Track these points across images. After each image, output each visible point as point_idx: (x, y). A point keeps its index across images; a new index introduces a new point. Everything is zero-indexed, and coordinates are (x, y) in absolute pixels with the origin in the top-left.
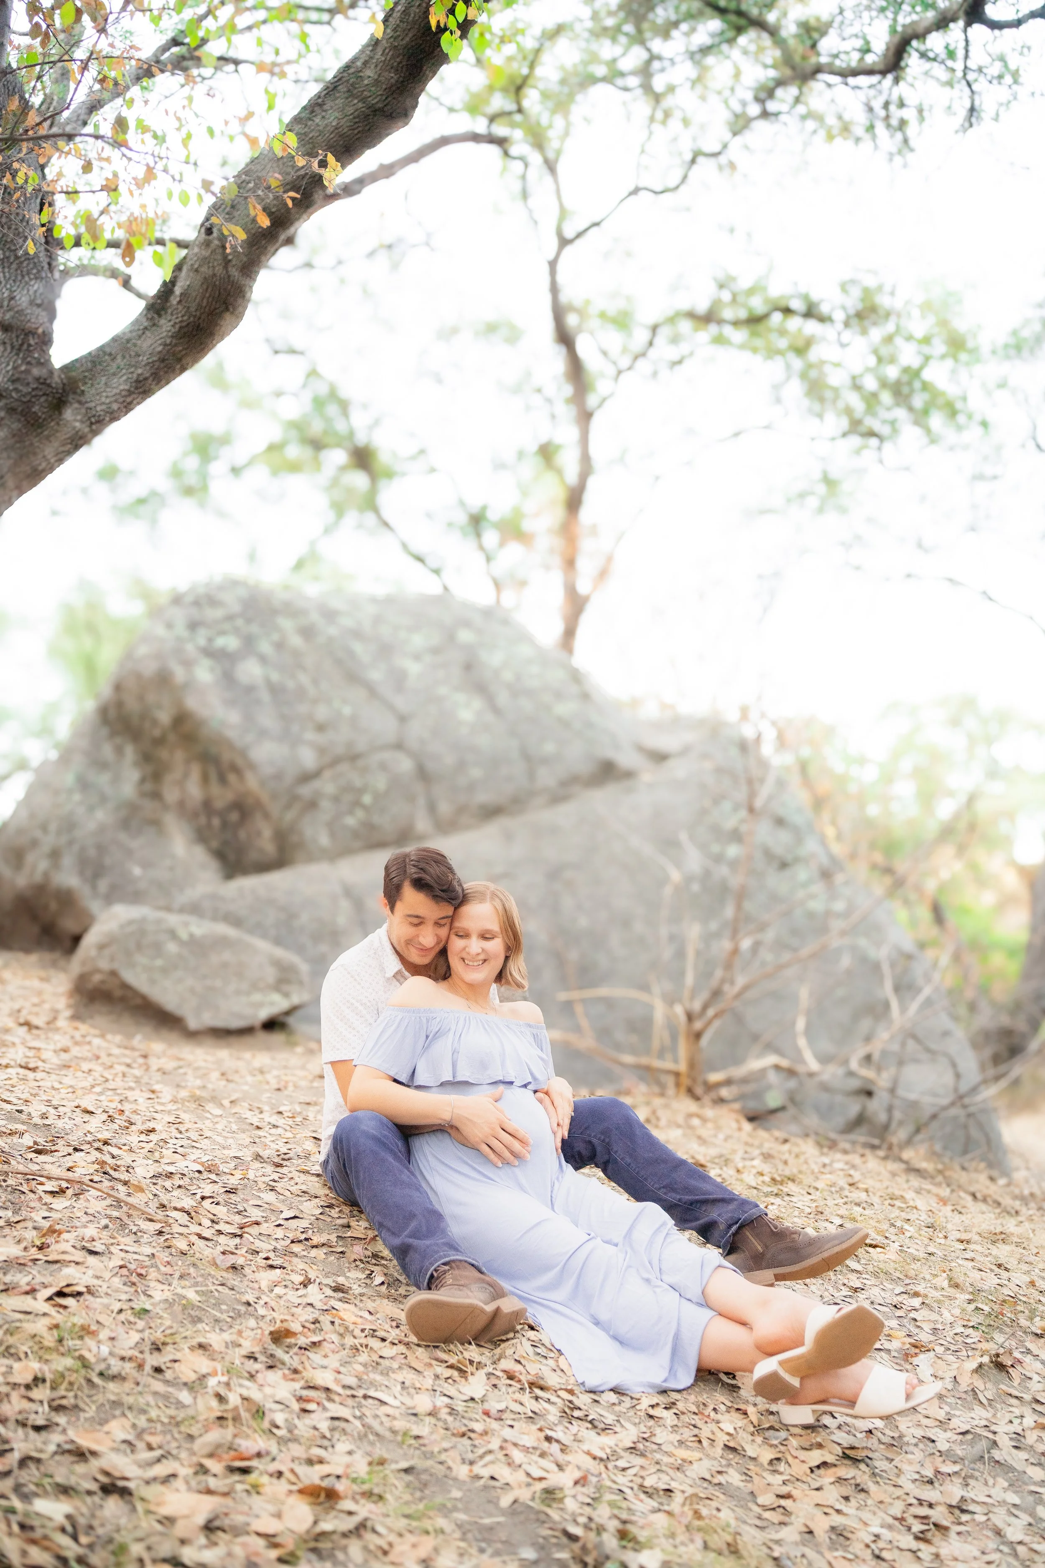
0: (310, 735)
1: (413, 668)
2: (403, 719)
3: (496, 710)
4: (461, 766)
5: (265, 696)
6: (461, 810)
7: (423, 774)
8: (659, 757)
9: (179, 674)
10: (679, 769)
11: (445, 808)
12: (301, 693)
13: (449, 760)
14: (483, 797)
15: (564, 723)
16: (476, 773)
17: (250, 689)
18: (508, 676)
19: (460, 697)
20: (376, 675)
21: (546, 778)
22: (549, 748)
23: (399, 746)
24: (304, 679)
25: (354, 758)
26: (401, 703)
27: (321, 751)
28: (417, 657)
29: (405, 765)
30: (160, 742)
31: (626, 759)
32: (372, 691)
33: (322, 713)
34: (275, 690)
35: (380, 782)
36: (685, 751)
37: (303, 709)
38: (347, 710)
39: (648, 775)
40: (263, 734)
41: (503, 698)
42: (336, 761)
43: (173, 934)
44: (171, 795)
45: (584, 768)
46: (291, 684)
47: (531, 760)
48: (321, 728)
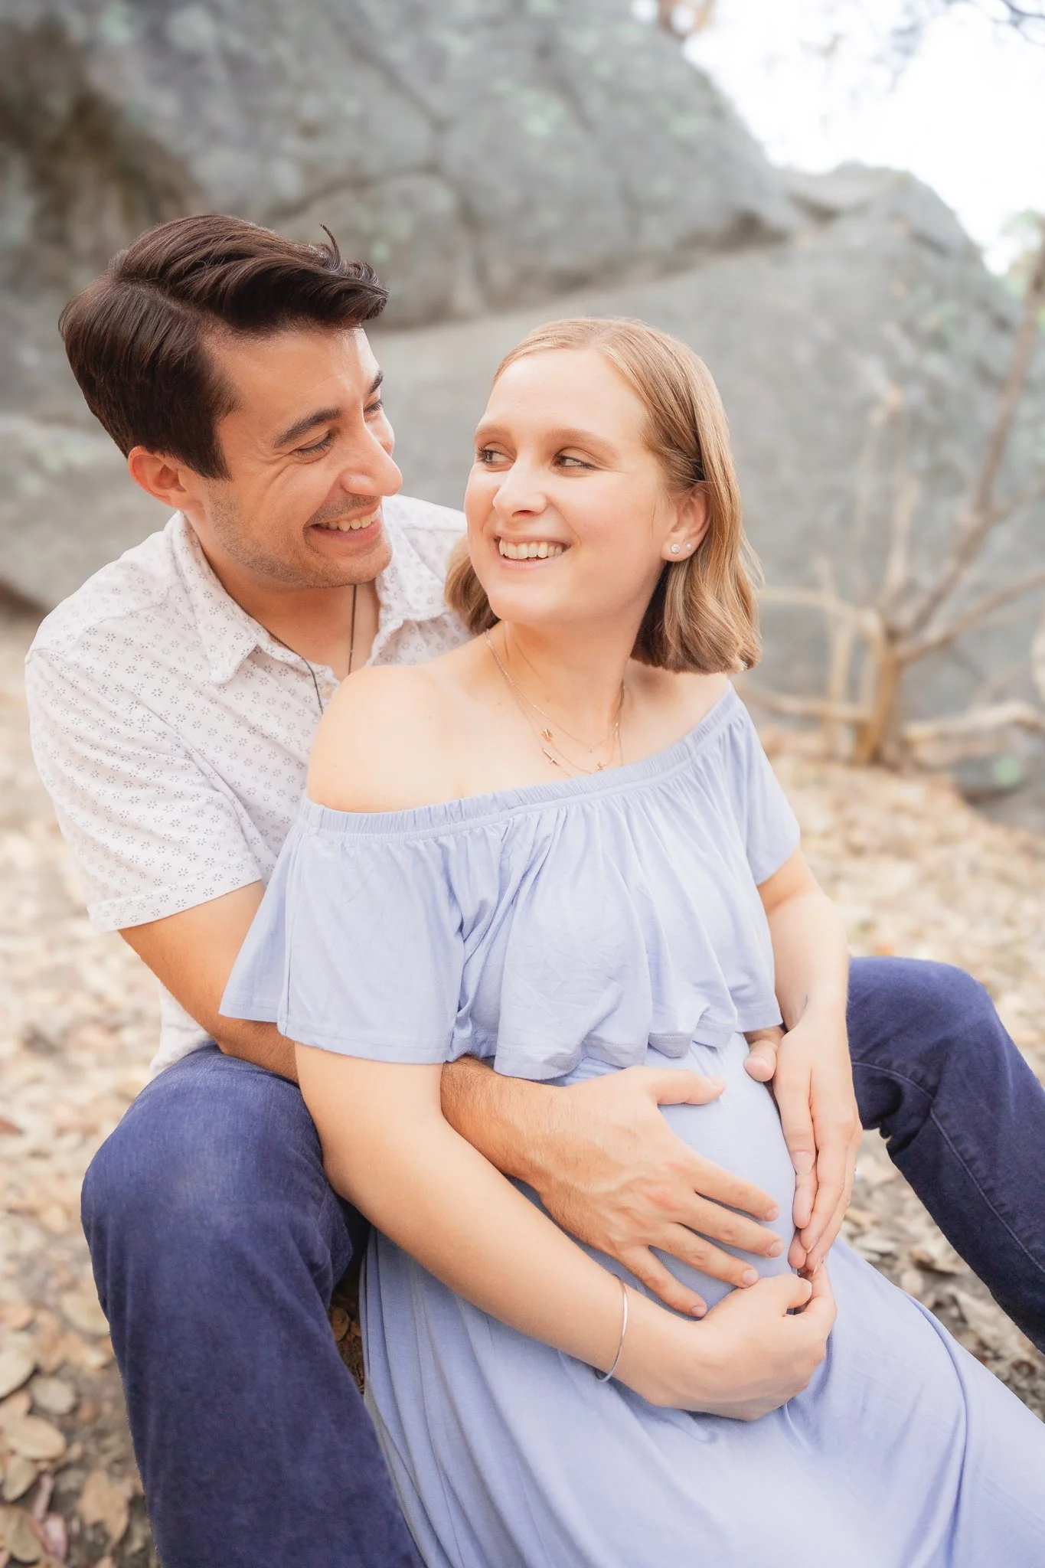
0: (292, 143)
1: (459, 46)
2: (440, 125)
3: (585, 122)
4: (528, 207)
5: (217, 72)
6: (526, 277)
7: (469, 217)
8: (823, 215)
9: (76, 27)
10: (854, 234)
11: (501, 273)
12: (277, 73)
13: (509, 195)
14: (561, 258)
15: (687, 149)
16: (550, 219)
17: (192, 60)
18: (604, 69)
19: (530, 97)
20: (399, 52)
21: (657, 234)
22: (662, 187)
23: (432, 168)
24: (283, 49)
25: (360, 183)
26: (439, 100)
27: (309, 169)
28: (465, 28)
29: (440, 200)
30: (57, 149)
31: (777, 213)
32: (392, 78)
33: (311, 107)
34: (237, 64)
35: (401, 225)
36: (861, 209)
37: (280, 98)
38: (351, 106)
39: (807, 239)
40: (215, 136)
41: (596, 103)
42: (332, 188)
43: (33, 462)
44: (83, 238)
45: (715, 222)
46: (261, 56)
47: (635, 206)
48: (310, 131)
